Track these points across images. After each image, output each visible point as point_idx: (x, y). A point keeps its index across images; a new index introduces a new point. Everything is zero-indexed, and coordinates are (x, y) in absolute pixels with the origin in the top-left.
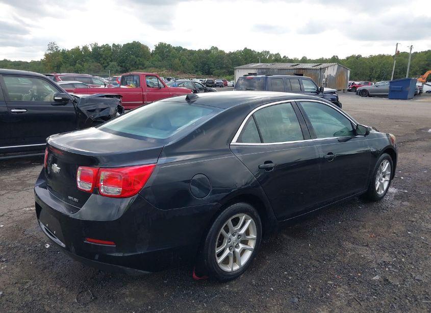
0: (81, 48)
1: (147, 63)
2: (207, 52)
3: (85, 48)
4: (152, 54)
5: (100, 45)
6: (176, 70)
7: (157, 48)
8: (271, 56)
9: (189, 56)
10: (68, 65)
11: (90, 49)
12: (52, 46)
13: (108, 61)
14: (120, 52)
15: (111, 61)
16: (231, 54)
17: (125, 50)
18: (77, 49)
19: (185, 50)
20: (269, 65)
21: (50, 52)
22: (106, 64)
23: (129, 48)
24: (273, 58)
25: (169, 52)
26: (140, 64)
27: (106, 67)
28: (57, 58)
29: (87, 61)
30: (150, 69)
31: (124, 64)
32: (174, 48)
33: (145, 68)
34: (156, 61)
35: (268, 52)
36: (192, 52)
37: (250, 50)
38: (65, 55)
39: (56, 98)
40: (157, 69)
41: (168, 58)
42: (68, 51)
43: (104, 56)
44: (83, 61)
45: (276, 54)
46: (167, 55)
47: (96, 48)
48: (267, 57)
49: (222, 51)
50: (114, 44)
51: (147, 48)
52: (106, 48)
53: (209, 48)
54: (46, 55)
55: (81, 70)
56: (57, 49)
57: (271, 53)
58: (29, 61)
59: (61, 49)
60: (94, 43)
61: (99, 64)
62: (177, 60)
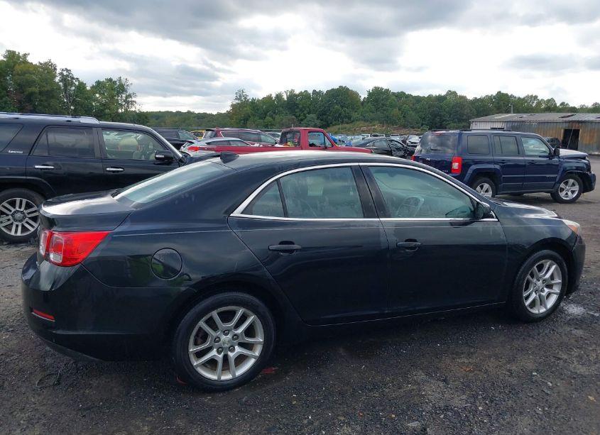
0: (274, 96)
1: (355, 115)
2: (440, 98)
3: (279, 96)
4: (363, 103)
5: (297, 92)
6: (393, 123)
7: (370, 94)
8: (540, 103)
9: (414, 105)
10: (256, 118)
11: (285, 97)
12: (240, 95)
13: (305, 112)
14: (322, 101)
15: (309, 113)
16: (476, 100)
17: (328, 98)
18: (269, 97)
19: (409, 96)
20: (525, 116)
21: (237, 101)
22: (302, 117)
23: (333, 95)
24: (543, 106)
25: (387, 99)
26: (346, 117)
27: (302, 120)
28: (245, 109)
29: (280, 113)
30: (358, 123)
31: (325, 117)
32: (393, 93)
33: (353, 121)
34: (367, 112)
35: (536, 97)
36: (418, 99)
37: (507, 95)
38: (254, 105)
39: (157, 156)
40: (366, 124)
41: (385, 108)
42: (258, 100)
43: (301, 106)
44: (275, 113)
45: (549, 101)
46: (383, 105)
47: (292, 96)
48: (534, 105)
49: (463, 98)
50: (314, 91)
51: (357, 94)
52: (305, 95)
53: (443, 93)
54: (232, 106)
55: (272, 125)
56: (245, 98)
57: (540, 98)
58: (215, 113)
59: (250, 98)
60: (290, 90)
61: (293, 117)
62: (396, 111)
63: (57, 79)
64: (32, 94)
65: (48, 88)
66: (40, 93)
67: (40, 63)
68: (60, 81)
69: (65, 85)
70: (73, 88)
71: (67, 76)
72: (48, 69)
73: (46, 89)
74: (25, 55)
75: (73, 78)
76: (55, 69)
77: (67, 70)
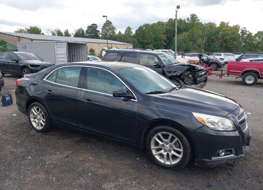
63: (239, 32)
64: (227, 39)
65: (234, 36)
66: (230, 39)
67: (234, 26)
68: (241, 33)
69: (242, 34)
70: (246, 36)
71: (244, 30)
72: (236, 28)
73: (233, 37)
74: (228, 23)
75: (247, 31)
76: (239, 28)
77: (245, 28)
